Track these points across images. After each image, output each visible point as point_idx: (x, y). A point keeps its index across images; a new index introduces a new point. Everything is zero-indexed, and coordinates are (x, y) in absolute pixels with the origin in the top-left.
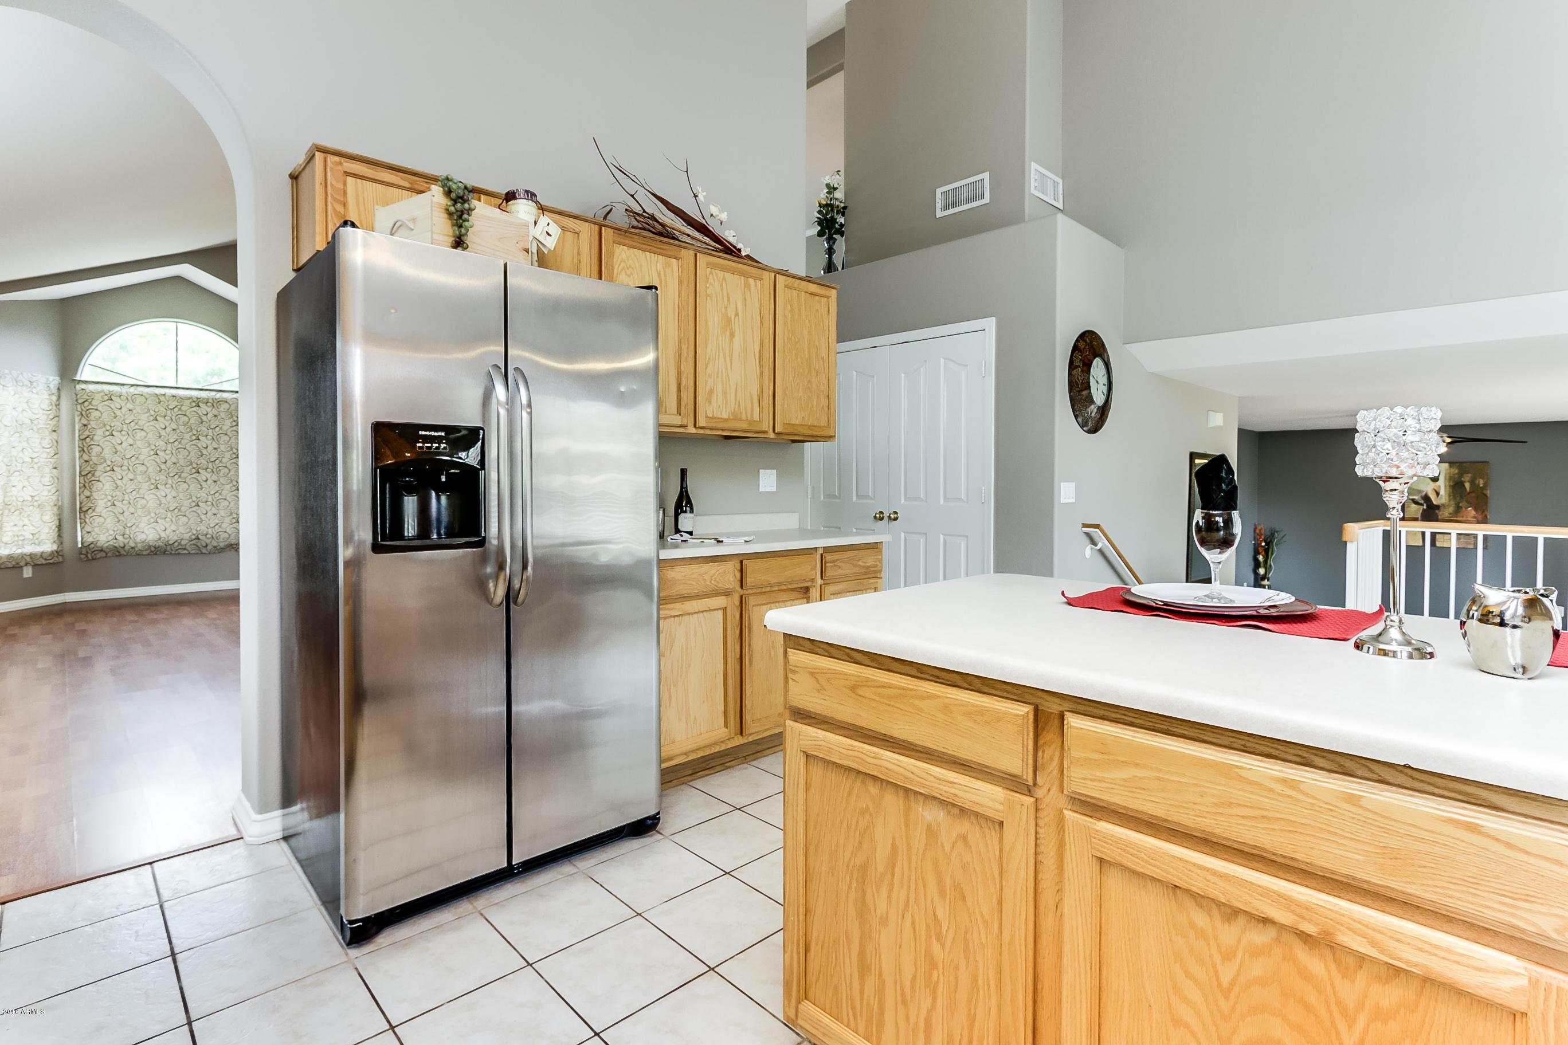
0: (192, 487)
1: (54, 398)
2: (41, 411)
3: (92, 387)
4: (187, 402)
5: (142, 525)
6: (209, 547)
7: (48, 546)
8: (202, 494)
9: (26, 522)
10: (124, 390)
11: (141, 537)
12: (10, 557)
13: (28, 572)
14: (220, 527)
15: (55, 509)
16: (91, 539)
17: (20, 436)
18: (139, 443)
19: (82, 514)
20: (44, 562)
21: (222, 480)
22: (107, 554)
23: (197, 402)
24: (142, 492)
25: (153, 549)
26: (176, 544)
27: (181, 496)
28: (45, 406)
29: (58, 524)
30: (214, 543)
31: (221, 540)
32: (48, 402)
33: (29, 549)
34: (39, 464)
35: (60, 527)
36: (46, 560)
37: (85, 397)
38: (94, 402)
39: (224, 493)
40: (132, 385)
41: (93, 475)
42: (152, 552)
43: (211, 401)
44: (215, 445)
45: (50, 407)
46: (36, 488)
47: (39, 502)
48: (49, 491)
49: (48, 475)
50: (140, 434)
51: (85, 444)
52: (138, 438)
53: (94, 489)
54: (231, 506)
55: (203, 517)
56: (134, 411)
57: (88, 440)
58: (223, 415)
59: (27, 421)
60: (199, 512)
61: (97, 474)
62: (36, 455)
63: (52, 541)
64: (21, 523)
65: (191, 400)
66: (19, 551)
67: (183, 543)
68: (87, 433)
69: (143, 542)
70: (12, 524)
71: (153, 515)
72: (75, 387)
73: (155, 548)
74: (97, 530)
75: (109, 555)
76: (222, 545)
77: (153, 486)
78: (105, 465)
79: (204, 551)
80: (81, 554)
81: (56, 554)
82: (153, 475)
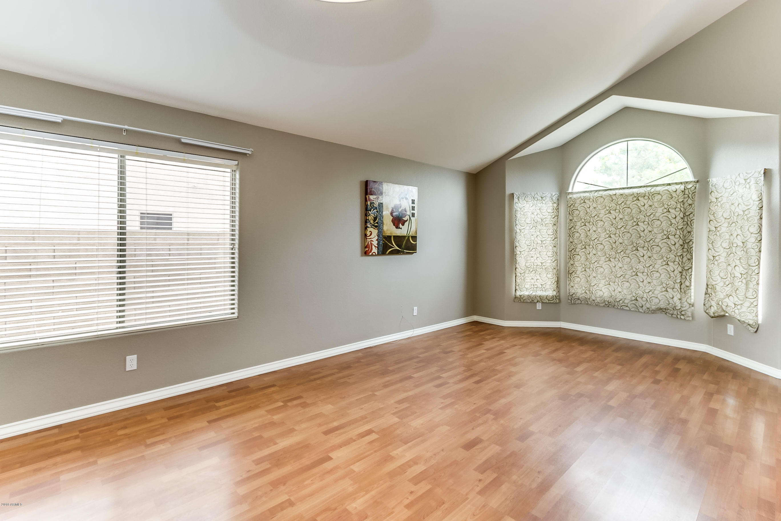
0: (633, 260)
1: (555, 205)
2: (548, 214)
3: (575, 196)
4: (630, 198)
5: (601, 285)
6: (644, 308)
7: (550, 292)
8: (640, 267)
9: (538, 277)
10: (592, 195)
11: (600, 293)
12: (529, 296)
13: (539, 306)
14: (653, 293)
15: (555, 271)
16: (573, 291)
17: (536, 229)
18: (599, 230)
19: (569, 275)
20: (548, 301)
21: (655, 256)
22: (581, 302)
23: (637, 197)
24: (601, 262)
25: (607, 303)
26: (621, 302)
27: (626, 267)
28: (550, 210)
29: (557, 280)
30: (648, 306)
31: (653, 303)
32: (551, 208)
33: (539, 293)
34: (546, 245)
35: (558, 282)
36: (549, 300)
37: (572, 202)
38: (576, 205)
39: (657, 266)
40: (596, 191)
41: (575, 251)
42: (606, 305)
43: (647, 195)
44: (650, 229)
45: (553, 211)
46: (544, 258)
47: (546, 267)
48: (552, 260)
49: (551, 251)
50: (600, 223)
51: (571, 232)
52: (599, 226)
53: (576, 260)
54: (661, 277)
55: (641, 284)
56: (597, 208)
57: (573, 229)
58: (656, 204)
59: (540, 220)
60: (637, 280)
61: (577, 250)
62: (544, 239)
63: (553, 290)
64: (536, 278)
65: (633, 196)
66: (534, 294)
67: (626, 301)
68: (572, 225)
69: (601, 297)
70: (530, 278)
71: (607, 279)
72: (567, 197)
73: (608, 302)
74: (576, 286)
75: (582, 302)
76: (653, 307)
77: (607, 259)
78: (581, 244)
79: (641, 310)
80: (569, 299)
81: (555, 298)
82: (608, 252)
